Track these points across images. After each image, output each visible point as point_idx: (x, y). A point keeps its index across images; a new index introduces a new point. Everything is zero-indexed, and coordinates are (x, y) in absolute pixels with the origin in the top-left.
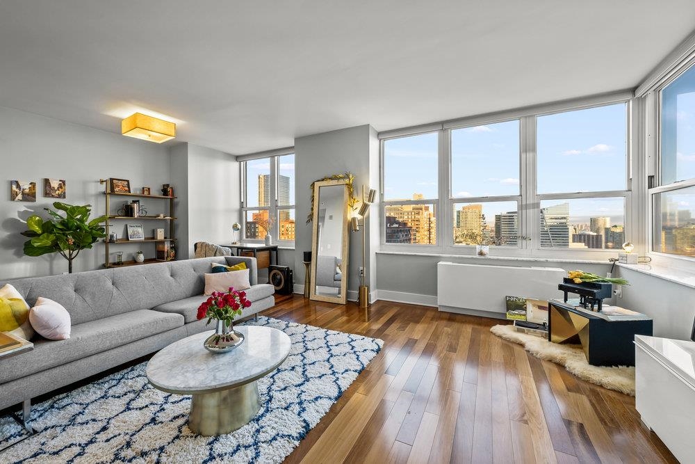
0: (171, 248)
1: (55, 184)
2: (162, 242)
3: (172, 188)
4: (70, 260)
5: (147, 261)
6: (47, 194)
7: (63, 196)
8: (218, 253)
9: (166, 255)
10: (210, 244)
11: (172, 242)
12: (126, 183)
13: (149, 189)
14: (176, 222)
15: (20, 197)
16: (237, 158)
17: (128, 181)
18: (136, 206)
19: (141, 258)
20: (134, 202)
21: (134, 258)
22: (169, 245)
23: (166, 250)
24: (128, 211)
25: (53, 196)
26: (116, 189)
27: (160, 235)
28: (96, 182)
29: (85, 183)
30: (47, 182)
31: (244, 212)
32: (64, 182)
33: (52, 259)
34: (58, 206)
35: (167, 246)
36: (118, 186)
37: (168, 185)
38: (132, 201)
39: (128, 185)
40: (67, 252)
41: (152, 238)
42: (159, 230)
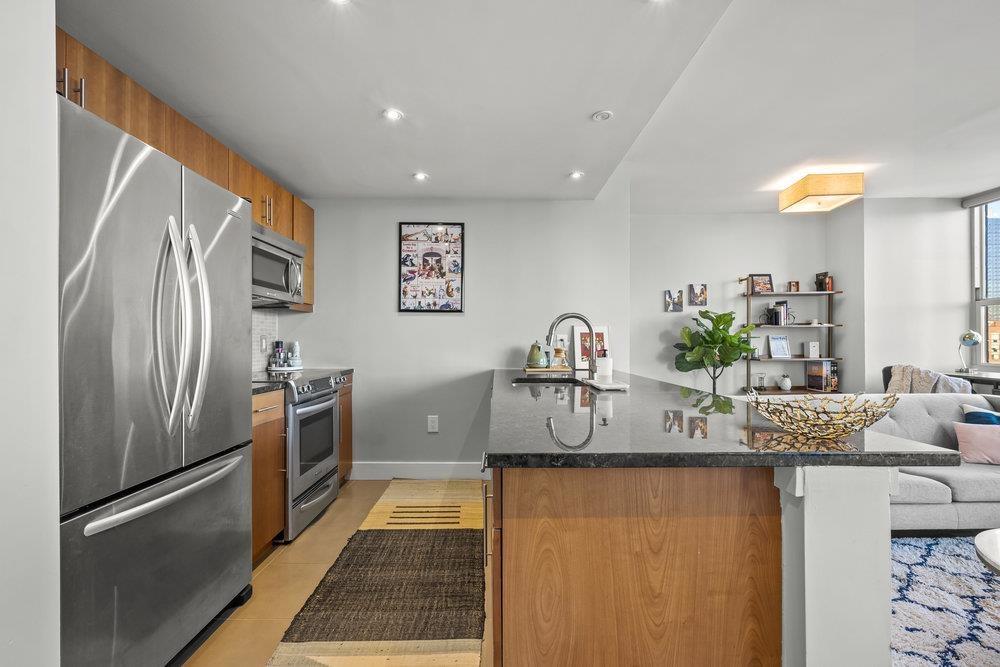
0: (833, 372)
1: (698, 290)
2: (819, 363)
3: (831, 278)
4: (714, 378)
5: (796, 389)
6: (692, 302)
7: (704, 303)
8: (940, 386)
9: (824, 384)
10: (923, 369)
11: (834, 364)
12: (767, 278)
13: (797, 283)
14: (837, 331)
15: (671, 308)
16: (964, 202)
17: (770, 275)
18: (782, 310)
19: (788, 384)
20: (779, 304)
21: (776, 383)
22: (829, 368)
23: (824, 376)
24: (772, 318)
25: (696, 304)
26: (757, 289)
27: (814, 351)
28: (735, 282)
29: (724, 285)
30: (691, 287)
31: (983, 309)
32: (705, 286)
33: (696, 377)
34: (704, 315)
35: (826, 370)
36: (759, 284)
37: (825, 274)
38: (777, 303)
39: (770, 281)
40: (711, 369)
41: (802, 356)
42: (812, 344)
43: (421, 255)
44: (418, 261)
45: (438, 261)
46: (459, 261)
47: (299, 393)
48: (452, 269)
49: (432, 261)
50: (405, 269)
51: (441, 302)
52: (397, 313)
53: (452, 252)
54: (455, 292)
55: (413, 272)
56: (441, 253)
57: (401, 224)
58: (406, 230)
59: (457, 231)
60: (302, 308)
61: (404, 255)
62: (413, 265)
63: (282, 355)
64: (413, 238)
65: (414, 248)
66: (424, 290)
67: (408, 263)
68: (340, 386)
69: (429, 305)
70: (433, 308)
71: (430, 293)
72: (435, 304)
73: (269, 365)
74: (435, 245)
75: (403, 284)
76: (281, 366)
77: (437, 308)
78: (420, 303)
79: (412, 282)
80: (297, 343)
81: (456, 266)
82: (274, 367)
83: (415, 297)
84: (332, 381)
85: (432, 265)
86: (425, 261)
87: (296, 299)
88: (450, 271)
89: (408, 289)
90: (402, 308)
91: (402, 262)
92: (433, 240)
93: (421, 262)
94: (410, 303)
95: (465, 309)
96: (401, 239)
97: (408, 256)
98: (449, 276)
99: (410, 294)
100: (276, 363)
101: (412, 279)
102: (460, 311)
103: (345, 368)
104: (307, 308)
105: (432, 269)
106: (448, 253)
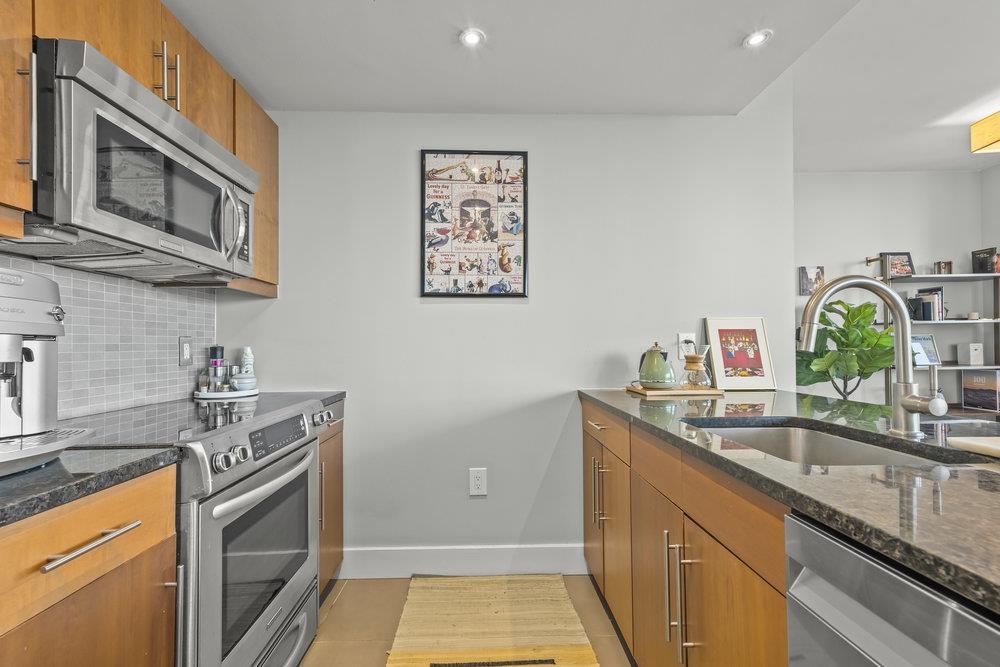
1: (812, 274)
4: (844, 395)
6: (804, 290)
12: (905, 258)
13: (948, 263)
17: (908, 254)
18: (936, 300)
20: (929, 291)
24: (920, 310)
25: (810, 293)
26: (893, 272)
27: (975, 357)
28: (861, 263)
29: (847, 267)
30: (802, 271)
32: (822, 270)
36: (895, 266)
38: (920, 291)
39: (910, 260)
40: (840, 383)
41: (955, 363)
42: (972, 346)
43: (457, 203)
44: (453, 214)
45: (486, 214)
46: (520, 213)
47: (216, 470)
48: (509, 227)
49: (475, 212)
50: (430, 227)
51: (491, 281)
52: (419, 300)
53: (508, 199)
54: (513, 265)
55: (443, 232)
56: (489, 200)
57: (423, 153)
58: (432, 162)
59: (514, 165)
60: (256, 288)
61: (429, 203)
62: (444, 220)
63: (220, 371)
64: (445, 175)
65: (446, 192)
66: (463, 260)
67: (436, 217)
68: (323, 428)
69: (471, 286)
70: (477, 290)
71: (472, 266)
72: (480, 284)
73: (198, 388)
74: (480, 188)
75: (429, 252)
76: (217, 390)
77: (485, 290)
78: (456, 282)
79: (443, 249)
80: (249, 350)
81: (514, 222)
82: (204, 393)
83: (447, 272)
84: (306, 422)
85: (476, 219)
86: (464, 214)
87: (237, 266)
88: (505, 230)
89: (438, 259)
90: (428, 289)
91: (425, 215)
92: (477, 179)
93: (457, 214)
94: (438, 282)
95: (530, 291)
96: (424, 177)
97: (436, 205)
98: (503, 238)
99: (439, 267)
100: (208, 384)
101: (442, 242)
102: (523, 295)
103: (332, 389)
104: (266, 289)
105: (475, 226)
106: (501, 200)
